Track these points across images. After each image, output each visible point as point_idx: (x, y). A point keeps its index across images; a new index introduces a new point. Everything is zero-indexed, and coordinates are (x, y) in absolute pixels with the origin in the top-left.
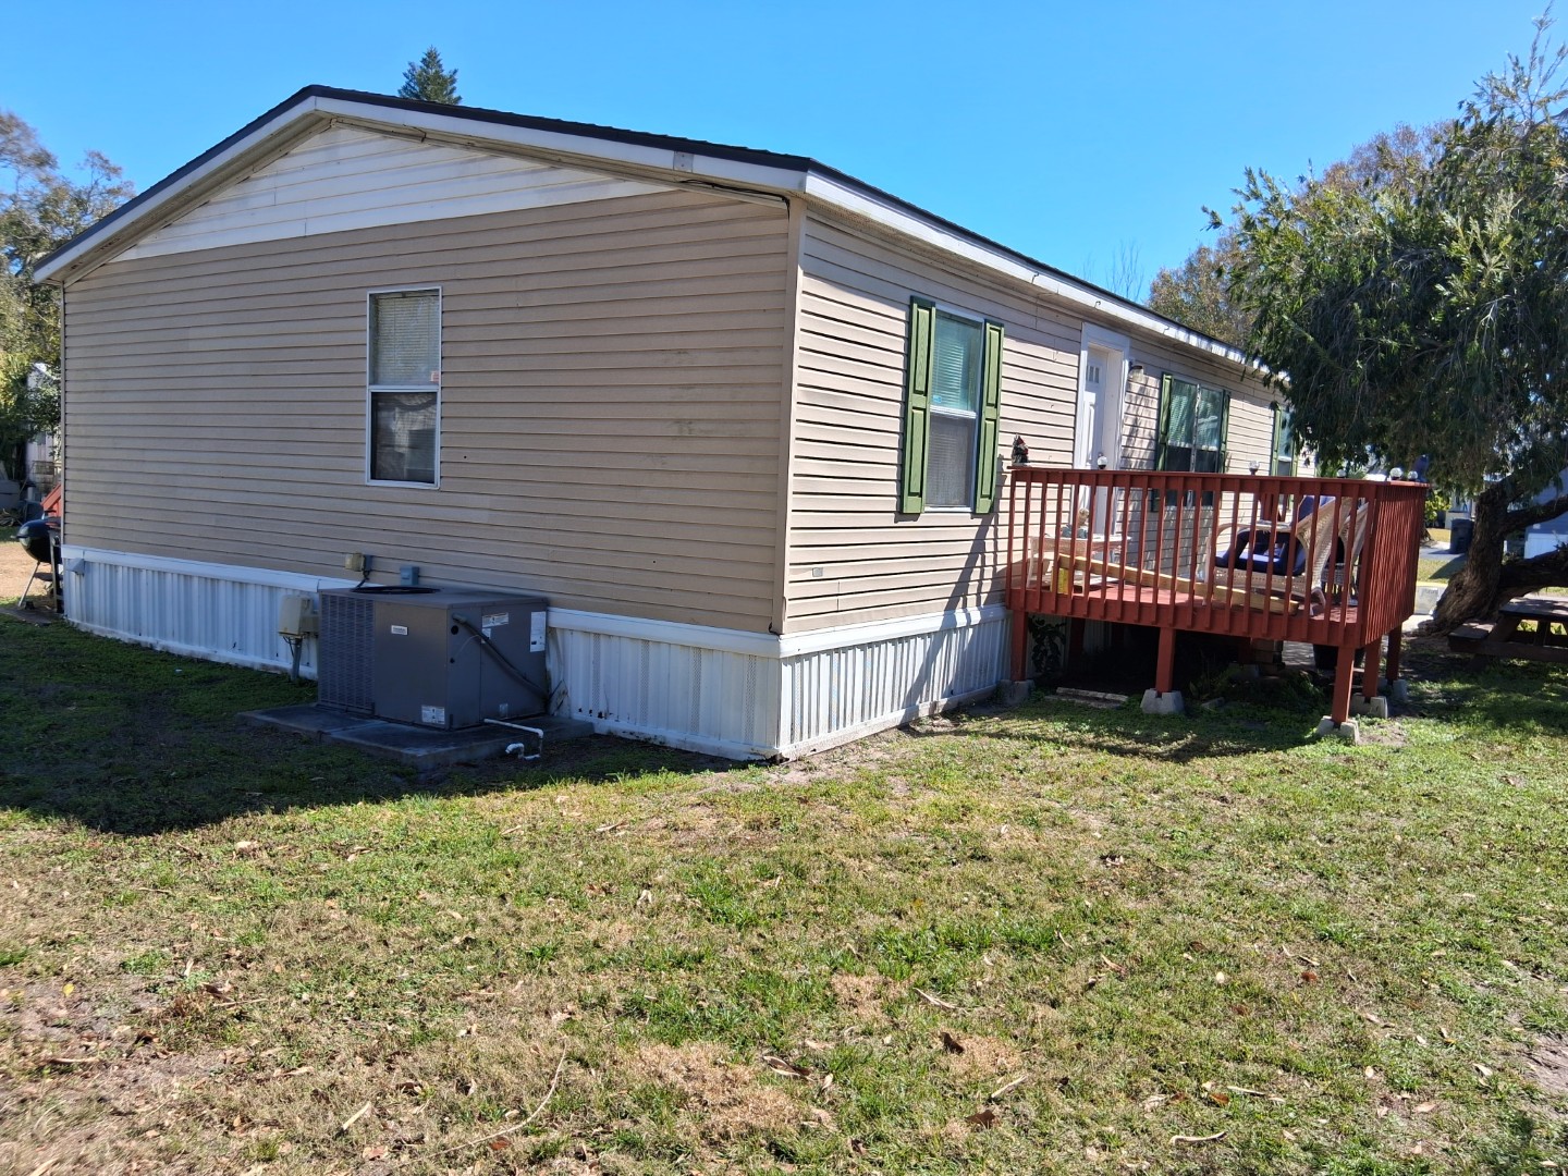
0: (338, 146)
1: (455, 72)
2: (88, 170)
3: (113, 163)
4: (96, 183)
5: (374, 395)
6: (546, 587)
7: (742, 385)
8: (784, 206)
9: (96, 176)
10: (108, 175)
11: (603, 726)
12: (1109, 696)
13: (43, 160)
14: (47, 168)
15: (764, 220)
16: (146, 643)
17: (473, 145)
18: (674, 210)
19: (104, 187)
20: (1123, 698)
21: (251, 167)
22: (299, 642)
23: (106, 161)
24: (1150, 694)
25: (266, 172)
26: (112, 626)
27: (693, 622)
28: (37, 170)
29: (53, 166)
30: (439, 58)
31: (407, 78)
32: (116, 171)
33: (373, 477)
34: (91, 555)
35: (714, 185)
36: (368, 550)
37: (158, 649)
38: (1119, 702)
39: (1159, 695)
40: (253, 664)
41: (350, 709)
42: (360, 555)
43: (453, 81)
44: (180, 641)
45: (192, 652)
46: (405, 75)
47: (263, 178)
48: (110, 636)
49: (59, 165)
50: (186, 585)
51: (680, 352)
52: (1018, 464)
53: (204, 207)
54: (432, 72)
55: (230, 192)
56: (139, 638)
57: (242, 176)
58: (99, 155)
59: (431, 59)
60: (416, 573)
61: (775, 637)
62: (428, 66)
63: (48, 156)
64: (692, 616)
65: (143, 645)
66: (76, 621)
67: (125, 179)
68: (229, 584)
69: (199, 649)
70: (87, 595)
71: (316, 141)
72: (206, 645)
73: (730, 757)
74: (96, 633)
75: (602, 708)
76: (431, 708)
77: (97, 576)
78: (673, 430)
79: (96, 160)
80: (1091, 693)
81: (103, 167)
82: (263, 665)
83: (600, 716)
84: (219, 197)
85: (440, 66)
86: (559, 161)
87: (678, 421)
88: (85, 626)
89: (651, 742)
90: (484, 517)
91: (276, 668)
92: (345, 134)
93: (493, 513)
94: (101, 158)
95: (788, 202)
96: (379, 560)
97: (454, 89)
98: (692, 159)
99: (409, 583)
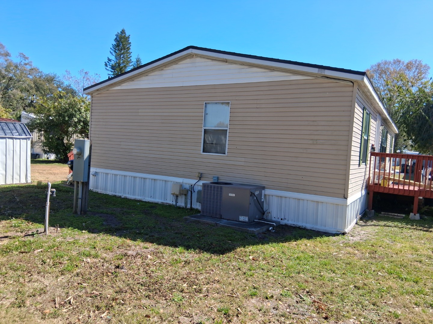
0: (196, 63)
1: (130, 35)
2: (19, 58)
3: (26, 56)
4: (21, 61)
5: (205, 129)
6: (264, 183)
7: (335, 131)
8: (352, 84)
9: (21, 60)
10: (25, 59)
11: (283, 222)
12: (399, 215)
13: (7, 55)
14: (8, 57)
15: (344, 87)
16: (118, 195)
17: (243, 64)
18: (313, 84)
19: (24, 63)
20: (404, 215)
21: (164, 66)
22: (177, 196)
23: (25, 56)
24: (412, 214)
25: (169, 68)
26: (105, 190)
27: (315, 194)
28: (5, 57)
29: (10, 56)
30: (125, 31)
31: (116, 36)
32: (27, 58)
33: (203, 152)
34: (98, 170)
35: (327, 77)
36: (201, 171)
37: (123, 197)
38: (403, 216)
39: (415, 215)
40: (158, 202)
41: (212, 216)
42: (199, 173)
43: (129, 38)
44: (131, 195)
45: (136, 198)
46: (116, 35)
47: (168, 70)
48: (104, 193)
49: (11, 56)
50: (134, 180)
51: (313, 121)
52: (373, 151)
53: (146, 77)
54: (123, 35)
55: (156, 73)
56: (115, 194)
57: (161, 69)
58: (22, 54)
59: (123, 32)
60: (218, 178)
61: (346, 199)
62: (122, 34)
63: (9, 53)
64: (315, 193)
65: (117, 196)
66: (92, 189)
67: (30, 61)
68: (150, 180)
69: (138, 197)
70: (97, 181)
71: (188, 61)
72: (140, 197)
73: (330, 232)
74: (99, 192)
75: (283, 217)
76: (243, 217)
77: (100, 177)
78: (311, 142)
79: (22, 55)
80: (393, 214)
81: (23, 57)
82: (162, 202)
83: (282, 219)
84: (152, 74)
85: (125, 34)
86: (274, 69)
87: (312, 140)
88: (95, 190)
89: (301, 227)
90: (242, 164)
91: (167, 203)
92: (198, 59)
93: (245, 163)
94: (23, 55)
95: (353, 83)
96: (204, 174)
97: (129, 40)
98: (325, 71)
99: (216, 181)
